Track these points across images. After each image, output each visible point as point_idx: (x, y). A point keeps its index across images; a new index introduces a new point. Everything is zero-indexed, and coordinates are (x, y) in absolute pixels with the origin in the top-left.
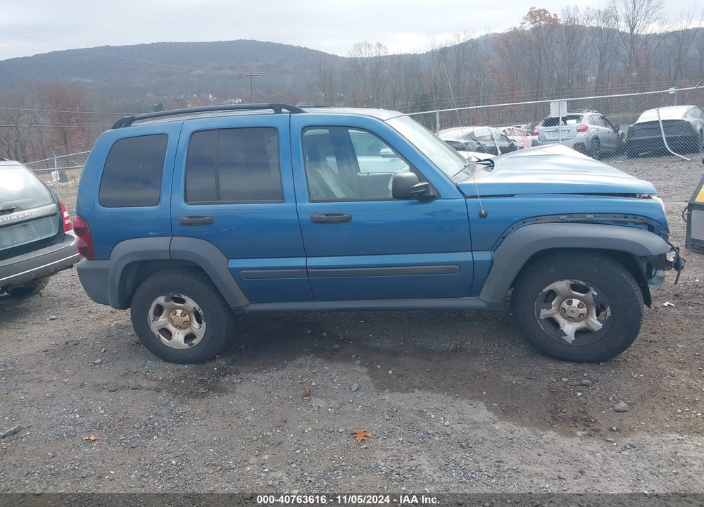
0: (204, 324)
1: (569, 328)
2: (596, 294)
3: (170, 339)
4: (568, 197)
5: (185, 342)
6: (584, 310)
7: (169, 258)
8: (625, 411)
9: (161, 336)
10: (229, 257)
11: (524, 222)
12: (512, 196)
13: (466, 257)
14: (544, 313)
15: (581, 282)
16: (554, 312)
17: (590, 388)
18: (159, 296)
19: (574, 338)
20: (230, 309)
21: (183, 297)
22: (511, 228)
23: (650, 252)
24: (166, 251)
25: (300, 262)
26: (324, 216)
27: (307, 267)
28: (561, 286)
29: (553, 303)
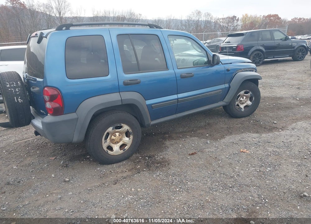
0: (131, 137)
1: (242, 106)
3: (112, 150)
5: (121, 150)
7: (121, 104)
9: (108, 151)
10: (146, 99)
16: (239, 102)
18: (110, 127)
19: (244, 109)
22: (233, 74)
24: (120, 100)
25: (175, 97)
26: (186, 74)
27: (178, 99)
28: (242, 92)
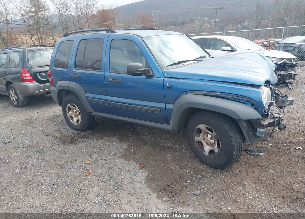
0: (81, 116)
1: (207, 149)
2: (215, 134)
3: (72, 120)
4: (212, 82)
5: (77, 123)
6: (213, 141)
7: (68, 90)
8: (198, 195)
9: (70, 118)
10: (86, 92)
11: (187, 93)
12: (184, 79)
13: (163, 106)
14: (197, 139)
15: (209, 127)
16: (201, 139)
17: (198, 180)
18: (69, 103)
19: (208, 154)
20: (87, 112)
21: (75, 105)
22: (181, 94)
23: (240, 118)
24: (67, 87)
26: (111, 79)
27: (108, 100)
28: (202, 127)
29: (201, 134)
